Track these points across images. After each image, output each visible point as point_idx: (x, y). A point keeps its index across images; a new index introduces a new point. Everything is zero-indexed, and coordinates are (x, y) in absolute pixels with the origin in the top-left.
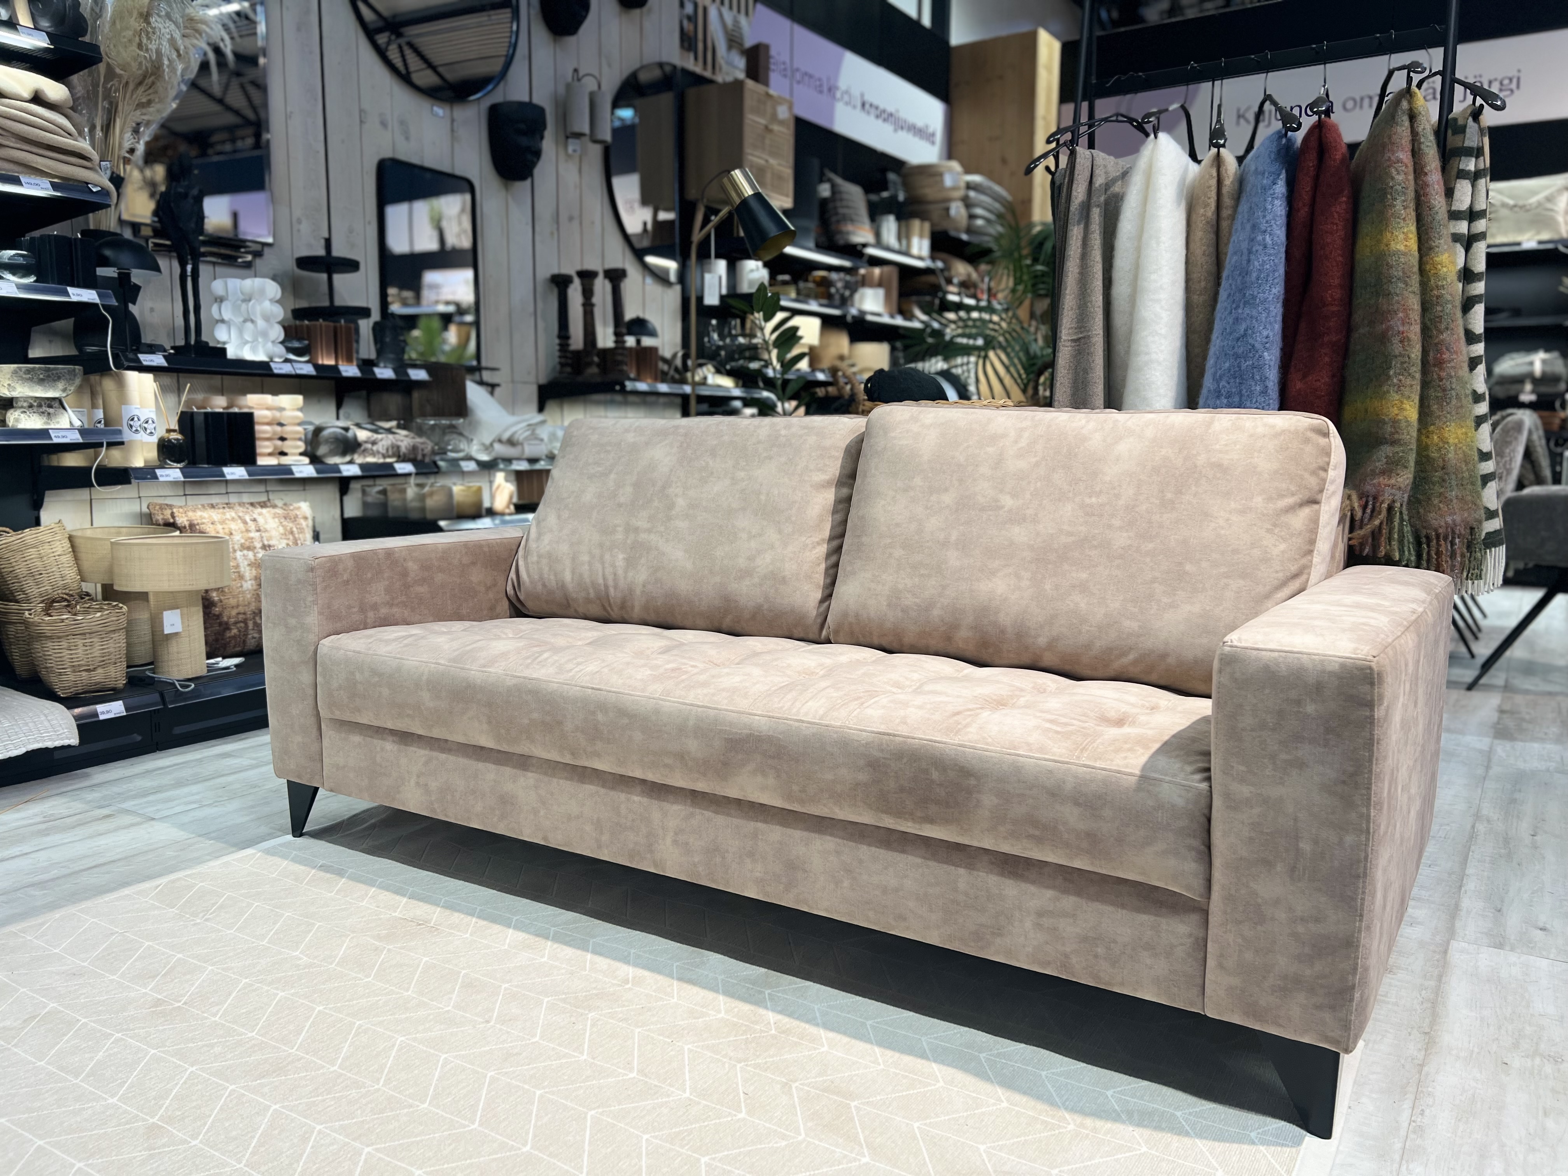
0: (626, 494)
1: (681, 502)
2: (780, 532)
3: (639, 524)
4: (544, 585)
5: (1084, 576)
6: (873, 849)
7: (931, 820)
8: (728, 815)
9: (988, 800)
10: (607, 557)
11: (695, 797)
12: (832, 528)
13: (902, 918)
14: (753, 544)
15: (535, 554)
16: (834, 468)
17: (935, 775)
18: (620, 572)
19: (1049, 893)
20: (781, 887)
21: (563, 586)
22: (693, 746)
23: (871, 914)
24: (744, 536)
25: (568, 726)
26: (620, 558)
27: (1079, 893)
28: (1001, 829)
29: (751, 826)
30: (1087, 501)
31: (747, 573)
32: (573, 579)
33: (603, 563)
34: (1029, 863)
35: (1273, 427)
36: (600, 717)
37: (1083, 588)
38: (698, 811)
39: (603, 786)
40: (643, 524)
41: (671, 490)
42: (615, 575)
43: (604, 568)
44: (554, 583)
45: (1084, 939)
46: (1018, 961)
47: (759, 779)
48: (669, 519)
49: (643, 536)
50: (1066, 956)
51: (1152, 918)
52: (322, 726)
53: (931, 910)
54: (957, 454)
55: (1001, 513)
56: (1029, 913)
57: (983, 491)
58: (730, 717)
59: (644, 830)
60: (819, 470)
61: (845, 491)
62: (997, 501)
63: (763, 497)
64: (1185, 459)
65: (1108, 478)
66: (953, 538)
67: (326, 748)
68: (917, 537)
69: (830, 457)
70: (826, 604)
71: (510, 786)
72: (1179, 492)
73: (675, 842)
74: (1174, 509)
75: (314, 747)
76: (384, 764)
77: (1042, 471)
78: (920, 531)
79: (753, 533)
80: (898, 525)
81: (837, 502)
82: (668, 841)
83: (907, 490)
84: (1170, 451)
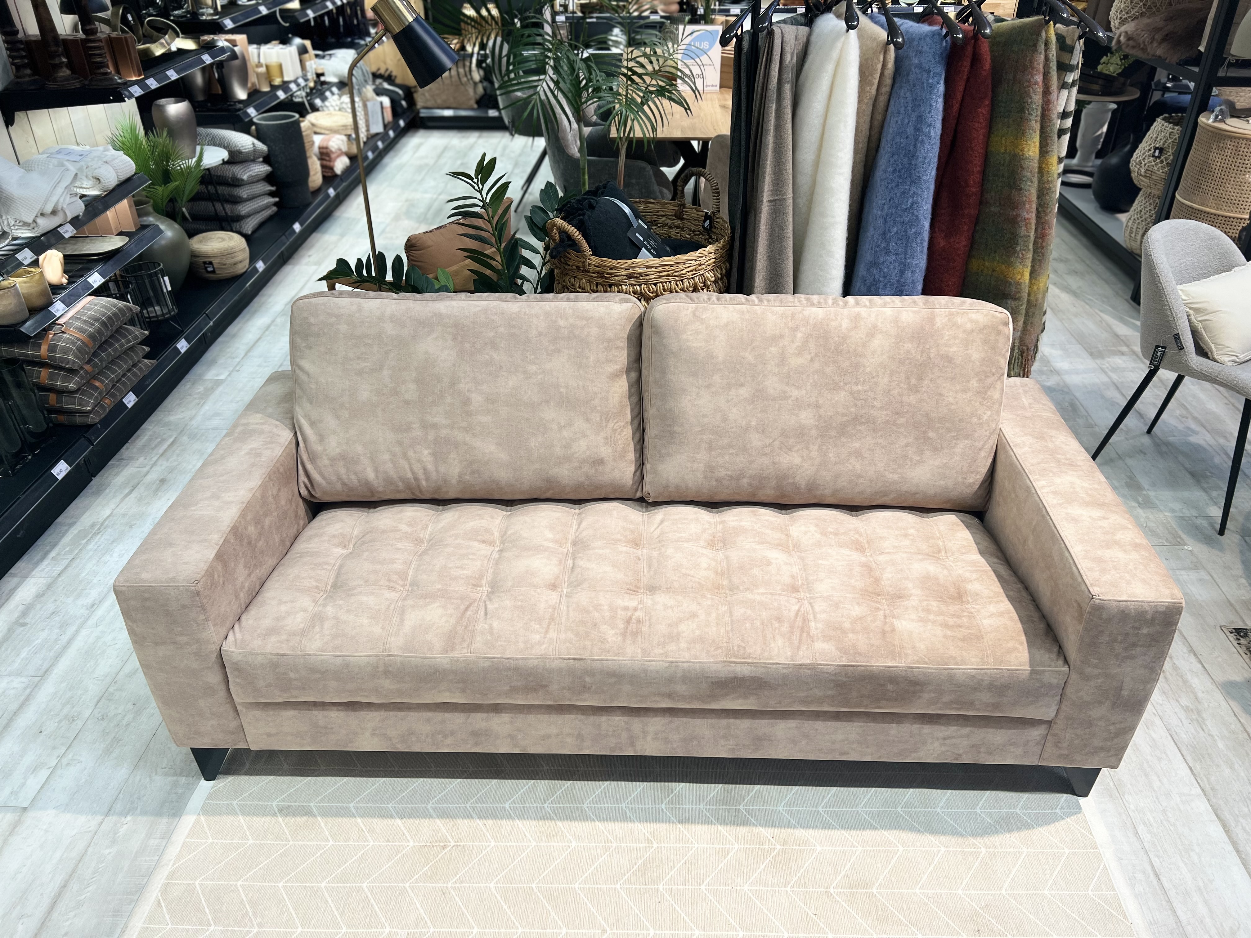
0: (410, 391)
1: (477, 399)
2: (588, 420)
3: (436, 420)
4: (344, 484)
5: (857, 445)
6: (827, 722)
8: (704, 718)
10: (411, 453)
11: (672, 712)
12: (632, 410)
14: (565, 433)
15: (325, 457)
16: (622, 358)
18: (430, 467)
19: (953, 728)
20: (750, 749)
21: (367, 483)
24: (554, 426)
26: (426, 454)
27: (972, 726)
30: (855, 388)
31: (567, 459)
32: (377, 476)
33: (408, 460)
34: (940, 716)
37: (858, 454)
38: (676, 719)
39: (584, 714)
40: (440, 420)
41: (462, 386)
42: (424, 469)
43: (410, 465)
44: (356, 482)
45: (974, 746)
46: (926, 760)
48: (469, 414)
49: (444, 432)
50: (959, 753)
52: (239, 708)
53: (868, 747)
54: (747, 355)
55: (790, 401)
56: (938, 739)
57: (773, 385)
58: (714, 667)
59: (625, 735)
60: (610, 361)
61: (634, 375)
62: (785, 392)
63: (562, 390)
64: (922, 352)
65: (868, 370)
66: (754, 423)
67: (249, 723)
68: (723, 425)
69: (617, 348)
70: (638, 473)
71: (483, 725)
72: (920, 378)
73: (655, 739)
74: (917, 391)
75: (234, 724)
76: (329, 726)
77: (817, 365)
78: (725, 419)
79: (563, 424)
80: (704, 416)
81: (630, 386)
82: (649, 738)
83: (708, 387)
84: (910, 346)
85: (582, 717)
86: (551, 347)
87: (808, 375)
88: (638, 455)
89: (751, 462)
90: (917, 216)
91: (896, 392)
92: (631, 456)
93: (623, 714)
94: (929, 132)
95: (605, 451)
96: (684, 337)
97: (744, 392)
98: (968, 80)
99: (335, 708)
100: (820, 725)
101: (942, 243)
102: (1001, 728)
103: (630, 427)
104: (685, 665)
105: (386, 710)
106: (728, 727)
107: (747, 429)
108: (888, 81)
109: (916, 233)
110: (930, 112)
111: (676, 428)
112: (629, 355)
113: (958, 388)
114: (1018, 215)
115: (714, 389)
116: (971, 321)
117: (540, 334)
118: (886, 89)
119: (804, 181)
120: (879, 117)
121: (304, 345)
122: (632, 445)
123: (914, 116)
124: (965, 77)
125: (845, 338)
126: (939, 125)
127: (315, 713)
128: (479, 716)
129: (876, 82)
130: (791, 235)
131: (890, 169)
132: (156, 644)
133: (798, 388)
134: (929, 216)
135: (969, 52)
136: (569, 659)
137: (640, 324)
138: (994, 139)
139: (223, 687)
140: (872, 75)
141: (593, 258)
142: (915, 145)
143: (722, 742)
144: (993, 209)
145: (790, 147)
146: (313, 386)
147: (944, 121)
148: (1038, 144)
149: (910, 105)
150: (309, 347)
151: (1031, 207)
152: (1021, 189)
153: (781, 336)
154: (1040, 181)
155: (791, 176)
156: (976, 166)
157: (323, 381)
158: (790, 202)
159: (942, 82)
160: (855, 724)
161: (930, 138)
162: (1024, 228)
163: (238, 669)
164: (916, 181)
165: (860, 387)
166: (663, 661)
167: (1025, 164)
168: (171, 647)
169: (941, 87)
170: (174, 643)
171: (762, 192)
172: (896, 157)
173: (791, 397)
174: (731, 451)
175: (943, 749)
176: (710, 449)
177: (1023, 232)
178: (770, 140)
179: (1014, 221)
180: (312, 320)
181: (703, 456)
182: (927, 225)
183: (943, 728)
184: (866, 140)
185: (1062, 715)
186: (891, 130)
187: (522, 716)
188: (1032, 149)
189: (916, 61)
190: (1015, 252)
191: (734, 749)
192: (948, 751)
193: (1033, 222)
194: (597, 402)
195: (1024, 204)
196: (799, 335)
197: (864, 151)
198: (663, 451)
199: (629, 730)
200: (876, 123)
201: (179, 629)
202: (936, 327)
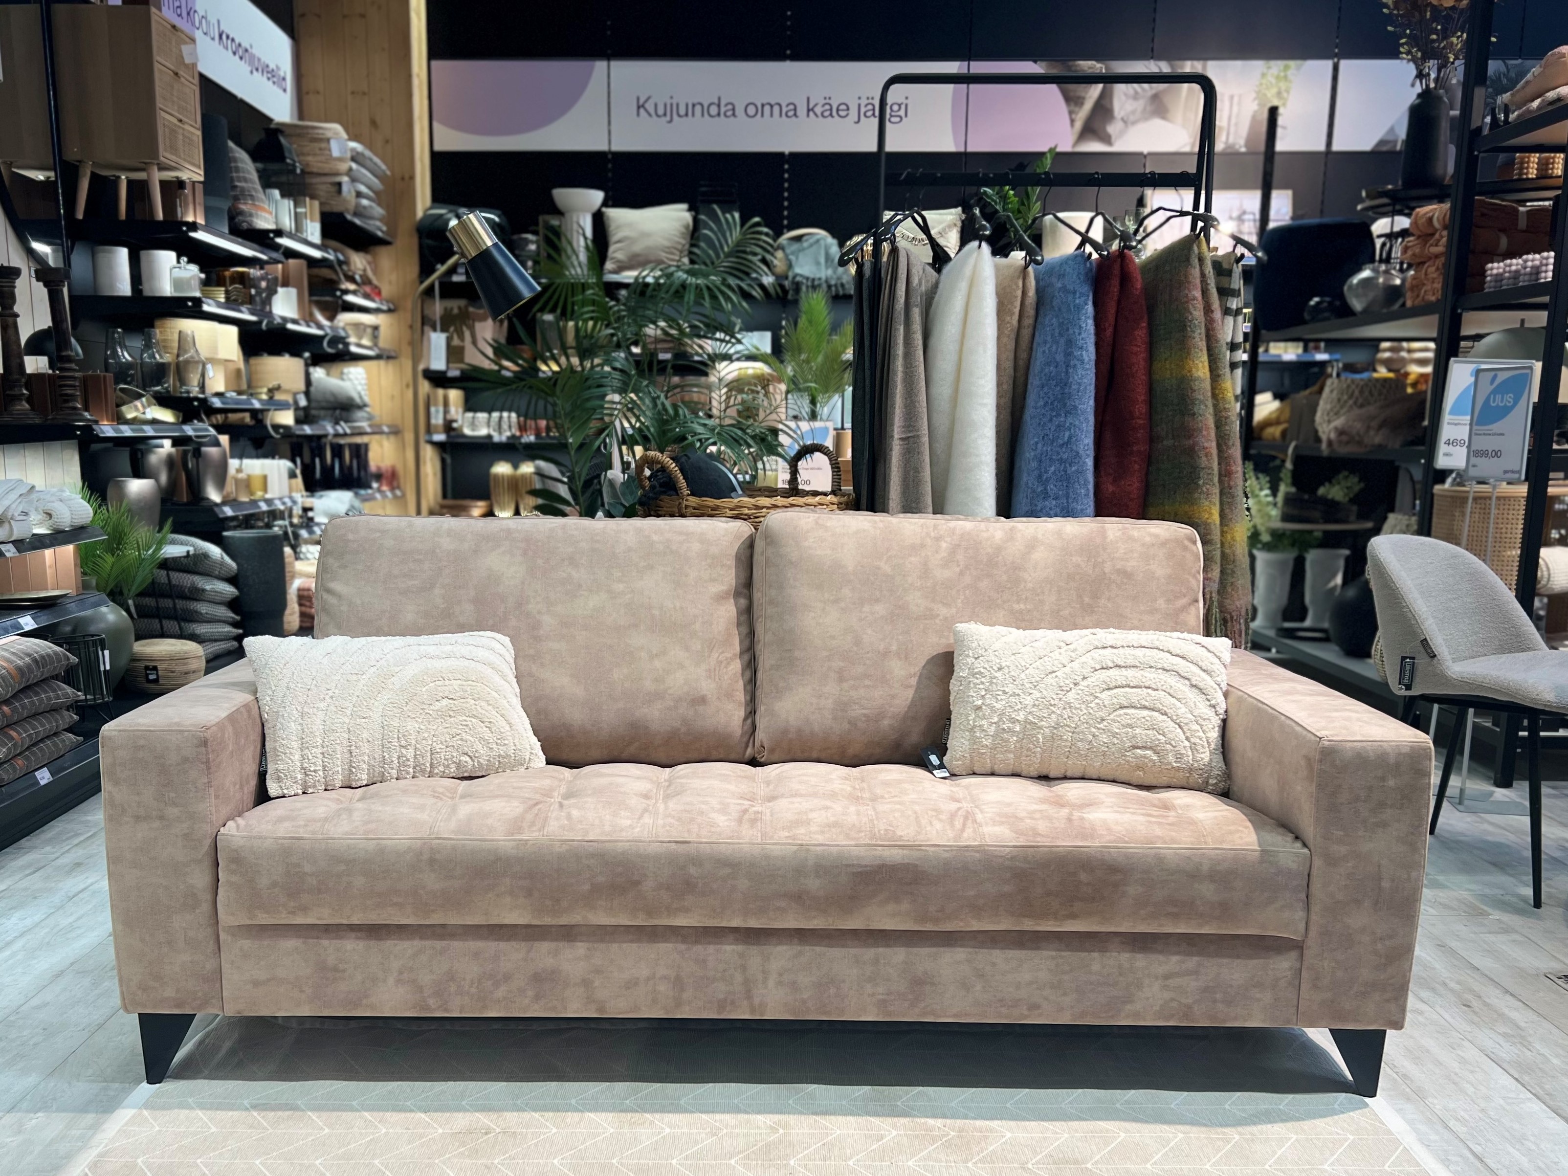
1: (548, 620)
2: (687, 649)
6: (1007, 951)
7: (1073, 916)
8: (843, 946)
9: (1133, 890)
11: (802, 935)
12: (741, 642)
13: (1034, 1007)
14: (657, 664)
16: (729, 578)
17: (1083, 877)
19: (1175, 959)
20: (906, 1004)
22: (813, 884)
23: (1004, 1010)
24: (643, 654)
25: (648, 885)
27: (1200, 954)
28: (1142, 912)
29: (870, 953)
30: (1016, 607)
31: (658, 696)
34: (1155, 938)
35: (1157, 536)
36: (692, 870)
38: (807, 948)
39: (683, 942)
41: (531, 606)
45: (1206, 990)
46: (1145, 1020)
47: (891, 907)
48: (537, 639)
50: (1189, 1007)
51: (1262, 961)
52: (223, 936)
53: (1065, 994)
54: (882, 564)
55: (937, 621)
56: (1157, 978)
57: (916, 601)
58: (856, 851)
59: (739, 978)
60: (713, 580)
61: (743, 602)
62: (931, 610)
63: (656, 612)
64: (1094, 567)
65: (1030, 585)
66: (894, 648)
67: (233, 962)
68: (855, 649)
69: (723, 566)
70: (749, 721)
71: (549, 962)
72: (1095, 596)
73: (780, 983)
74: (1093, 612)
75: (210, 965)
76: (341, 967)
77: (967, 579)
78: (858, 642)
79: (655, 652)
80: (832, 637)
81: (739, 614)
82: (771, 983)
83: (836, 601)
84: (1079, 559)
85: (682, 947)
86: (642, 564)
87: (958, 591)
88: (748, 698)
89: (893, 697)
90: (1078, 453)
91: (1067, 612)
92: (740, 696)
93: (736, 941)
94: (1082, 355)
95: (707, 687)
96: (806, 544)
97: (880, 609)
98: (1119, 302)
99: (353, 935)
100: (998, 956)
101: (1111, 488)
102: (1238, 957)
103: (738, 661)
104: (818, 848)
105: (421, 938)
106: (876, 961)
107: (886, 654)
108: (1030, 311)
109: (1077, 471)
110: (1080, 334)
111: (797, 653)
112: (737, 576)
113: (1142, 608)
114: (1195, 444)
115: (843, 605)
116: (1151, 535)
117: (630, 550)
118: (1028, 321)
119: (941, 421)
120: (1023, 355)
121: (336, 565)
122: (741, 683)
123: (1062, 341)
124: (1116, 298)
125: (999, 549)
126: (1092, 349)
127: (325, 942)
128: (544, 946)
129: (1017, 310)
130: (929, 480)
131: (1041, 403)
132: (138, 818)
133: (947, 605)
134: (1091, 453)
135: (1116, 270)
136: (669, 842)
137: (750, 544)
138: (1157, 366)
139: (209, 897)
140: (1012, 303)
141: (691, 498)
142: (1067, 372)
143: (869, 988)
144: (1165, 442)
145: (923, 376)
146: (344, 608)
147: (1097, 345)
148: (1206, 364)
149: (1057, 331)
150: (344, 567)
151: (1208, 434)
152: (1194, 414)
153: (923, 546)
154: (1215, 406)
155: (925, 410)
156: (1140, 394)
157: (359, 602)
158: (925, 439)
159: (1090, 303)
160: (1045, 953)
161: (1083, 362)
162: (1204, 459)
163: (237, 859)
164: (1072, 411)
165: (1022, 606)
166: (789, 844)
167: (1196, 385)
168: (157, 824)
169: (1090, 308)
170: (161, 818)
171: (892, 425)
172: (1046, 389)
173: (938, 615)
174: (867, 682)
175: (1167, 995)
176: (841, 680)
177: (1203, 461)
178: (899, 365)
179: (1191, 452)
180: (351, 536)
181: (831, 688)
182: (1090, 462)
183: (1161, 958)
184: (1011, 382)
185: (1313, 933)
186: (1038, 363)
187: (603, 946)
188: (1201, 369)
189: (1059, 285)
190: (1198, 486)
191: (884, 1001)
192: (1172, 1000)
193: (1214, 452)
194: (697, 626)
195: (1201, 430)
196: (944, 545)
197: (1009, 395)
198: (781, 684)
199: (744, 968)
200: (1021, 363)
201: (172, 795)
202: (1108, 540)
